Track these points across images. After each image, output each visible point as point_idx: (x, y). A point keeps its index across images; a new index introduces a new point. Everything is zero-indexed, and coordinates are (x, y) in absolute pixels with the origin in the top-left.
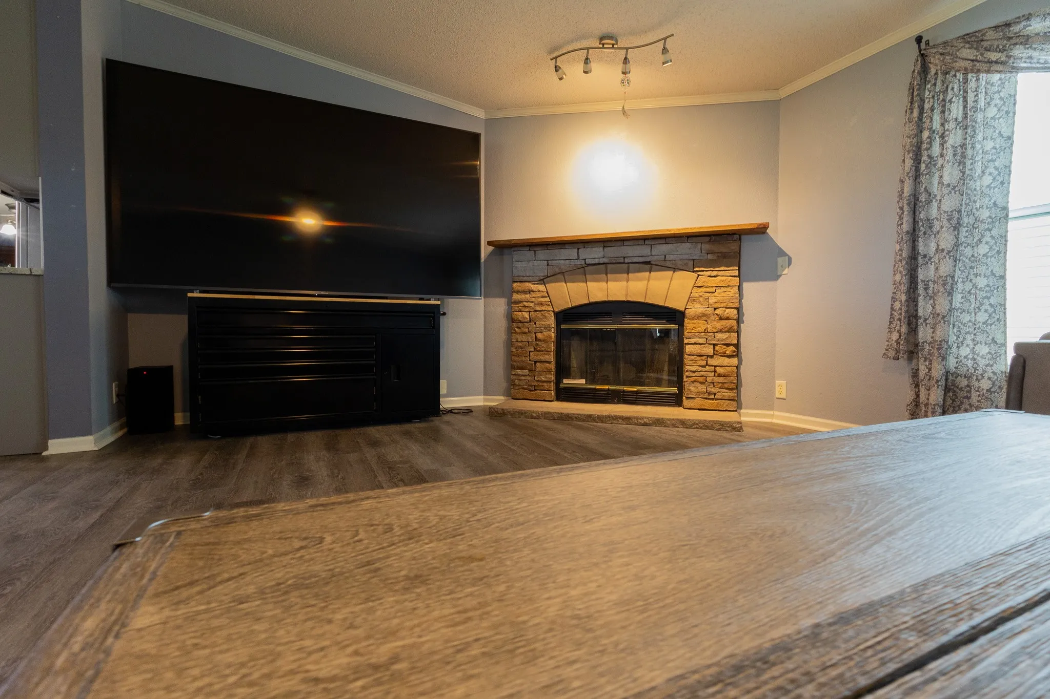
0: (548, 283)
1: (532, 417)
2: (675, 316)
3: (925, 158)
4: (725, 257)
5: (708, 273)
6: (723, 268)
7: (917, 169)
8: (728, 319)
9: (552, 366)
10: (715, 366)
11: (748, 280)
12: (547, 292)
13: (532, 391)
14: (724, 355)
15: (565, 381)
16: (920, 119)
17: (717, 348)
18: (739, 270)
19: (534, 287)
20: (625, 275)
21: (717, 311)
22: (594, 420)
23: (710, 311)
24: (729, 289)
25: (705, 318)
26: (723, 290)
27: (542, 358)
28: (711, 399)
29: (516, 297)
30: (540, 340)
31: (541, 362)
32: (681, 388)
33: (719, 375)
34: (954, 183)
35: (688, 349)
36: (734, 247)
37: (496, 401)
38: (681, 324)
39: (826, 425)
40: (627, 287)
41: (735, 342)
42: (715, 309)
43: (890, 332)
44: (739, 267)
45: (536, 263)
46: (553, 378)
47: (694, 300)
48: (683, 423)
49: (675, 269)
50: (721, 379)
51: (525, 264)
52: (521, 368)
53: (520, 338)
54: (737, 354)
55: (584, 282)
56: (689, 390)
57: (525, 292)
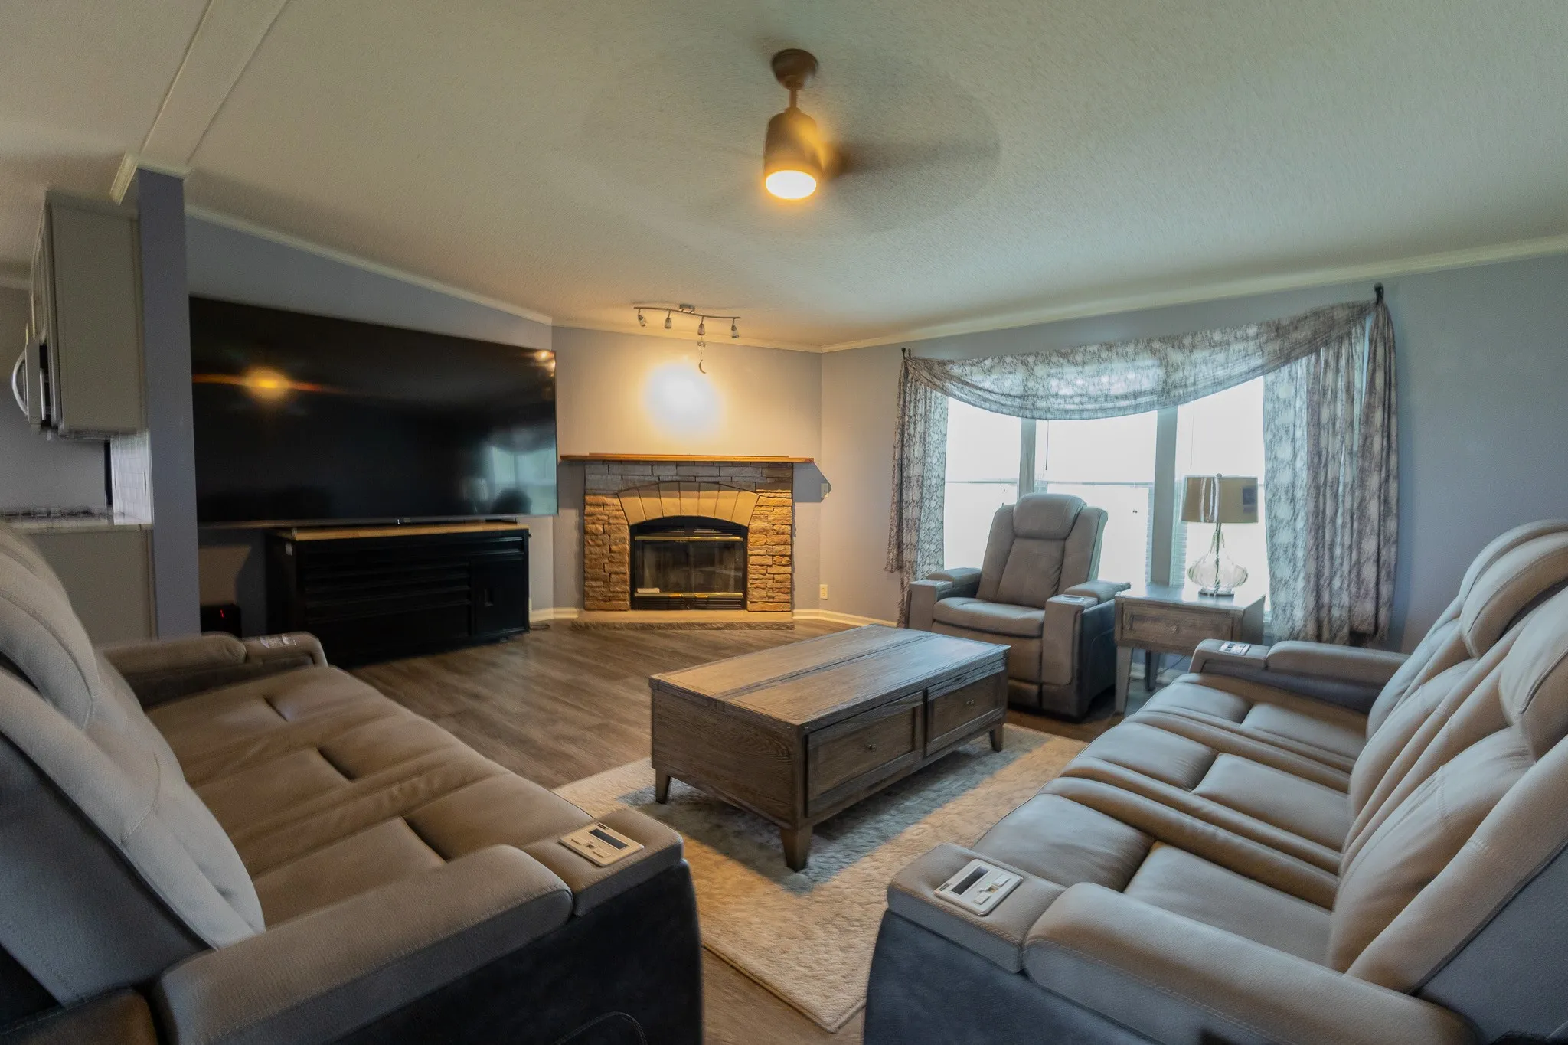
0: (623, 497)
1: (615, 628)
2: (741, 530)
3: (906, 435)
4: (780, 482)
5: (767, 495)
6: (779, 491)
7: (902, 441)
8: (783, 534)
9: (627, 577)
10: (774, 574)
11: (800, 501)
12: (622, 506)
13: (606, 601)
14: (781, 564)
15: (639, 590)
16: (904, 406)
17: (775, 559)
18: (792, 493)
19: (608, 500)
20: (696, 493)
21: (775, 527)
22: (674, 628)
23: (769, 527)
24: (784, 509)
25: (765, 533)
26: (780, 509)
27: (618, 570)
28: (771, 602)
29: (589, 509)
30: (615, 552)
31: (617, 573)
32: (746, 594)
33: (777, 582)
34: (920, 457)
35: (752, 559)
36: (788, 474)
37: (570, 614)
38: (745, 537)
39: (866, 622)
40: (698, 504)
41: (789, 553)
42: (773, 525)
43: (889, 553)
44: (792, 490)
45: (609, 477)
46: (628, 588)
47: (756, 517)
48: (750, 626)
49: (740, 490)
50: (778, 585)
51: (599, 477)
52: (596, 580)
53: (593, 550)
54: (791, 564)
55: (657, 497)
56: (753, 595)
57: (598, 505)
